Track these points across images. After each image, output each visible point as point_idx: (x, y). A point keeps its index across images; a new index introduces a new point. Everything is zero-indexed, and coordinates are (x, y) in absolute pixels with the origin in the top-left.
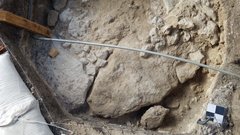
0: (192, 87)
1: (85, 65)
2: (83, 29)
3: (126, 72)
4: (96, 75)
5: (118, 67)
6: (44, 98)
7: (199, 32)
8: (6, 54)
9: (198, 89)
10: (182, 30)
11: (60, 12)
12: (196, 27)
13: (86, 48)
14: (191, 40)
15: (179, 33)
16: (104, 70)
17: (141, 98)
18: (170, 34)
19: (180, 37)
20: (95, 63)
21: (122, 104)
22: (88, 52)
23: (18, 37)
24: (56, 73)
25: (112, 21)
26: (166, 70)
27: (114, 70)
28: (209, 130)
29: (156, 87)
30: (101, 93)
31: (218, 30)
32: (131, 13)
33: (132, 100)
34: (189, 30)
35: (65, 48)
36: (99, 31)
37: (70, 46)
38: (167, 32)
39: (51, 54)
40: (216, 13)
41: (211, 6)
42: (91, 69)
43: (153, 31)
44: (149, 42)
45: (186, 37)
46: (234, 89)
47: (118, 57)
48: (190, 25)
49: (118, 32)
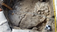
0: (43, 24)
1: (19, 17)
2: (20, 10)
3: (29, 19)
4: (22, 19)
5: (27, 18)
6: (9, 21)
7: (45, 12)
8: (3, 11)
9: (45, 24)
10: (41, 11)
11: (15, 6)
12: (44, 11)
13: (20, 13)
14: (43, 13)
15: (40, 12)
16: (24, 18)
17: (32, 25)
18: (39, 12)
19: (41, 13)
20: (22, 17)
21: (27, 26)
22: (20, 14)
23: (6, 9)
24: (13, 18)
25: (26, 8)
26: (37, 19)
27: (26, 18)
28: (47, 31)
29: (35, 23)
30: (22, 23)
31: (49, 11)
32: (30, 7)
33: (29, 25)
34: (43, 11)
35: (15, 13)
36: (23, 10)
37: (16, 13)
38: (38, 11)
39: (12, 14)
40: (48, 8)
41: (47, 7)
42: (21, 18)
43: (35, 11)
44: (34, 13)
45: (42, 13)
46: (52, 22)
47: (27, 16)
48: (43, 10)
49: (27, 11)
